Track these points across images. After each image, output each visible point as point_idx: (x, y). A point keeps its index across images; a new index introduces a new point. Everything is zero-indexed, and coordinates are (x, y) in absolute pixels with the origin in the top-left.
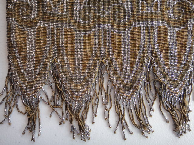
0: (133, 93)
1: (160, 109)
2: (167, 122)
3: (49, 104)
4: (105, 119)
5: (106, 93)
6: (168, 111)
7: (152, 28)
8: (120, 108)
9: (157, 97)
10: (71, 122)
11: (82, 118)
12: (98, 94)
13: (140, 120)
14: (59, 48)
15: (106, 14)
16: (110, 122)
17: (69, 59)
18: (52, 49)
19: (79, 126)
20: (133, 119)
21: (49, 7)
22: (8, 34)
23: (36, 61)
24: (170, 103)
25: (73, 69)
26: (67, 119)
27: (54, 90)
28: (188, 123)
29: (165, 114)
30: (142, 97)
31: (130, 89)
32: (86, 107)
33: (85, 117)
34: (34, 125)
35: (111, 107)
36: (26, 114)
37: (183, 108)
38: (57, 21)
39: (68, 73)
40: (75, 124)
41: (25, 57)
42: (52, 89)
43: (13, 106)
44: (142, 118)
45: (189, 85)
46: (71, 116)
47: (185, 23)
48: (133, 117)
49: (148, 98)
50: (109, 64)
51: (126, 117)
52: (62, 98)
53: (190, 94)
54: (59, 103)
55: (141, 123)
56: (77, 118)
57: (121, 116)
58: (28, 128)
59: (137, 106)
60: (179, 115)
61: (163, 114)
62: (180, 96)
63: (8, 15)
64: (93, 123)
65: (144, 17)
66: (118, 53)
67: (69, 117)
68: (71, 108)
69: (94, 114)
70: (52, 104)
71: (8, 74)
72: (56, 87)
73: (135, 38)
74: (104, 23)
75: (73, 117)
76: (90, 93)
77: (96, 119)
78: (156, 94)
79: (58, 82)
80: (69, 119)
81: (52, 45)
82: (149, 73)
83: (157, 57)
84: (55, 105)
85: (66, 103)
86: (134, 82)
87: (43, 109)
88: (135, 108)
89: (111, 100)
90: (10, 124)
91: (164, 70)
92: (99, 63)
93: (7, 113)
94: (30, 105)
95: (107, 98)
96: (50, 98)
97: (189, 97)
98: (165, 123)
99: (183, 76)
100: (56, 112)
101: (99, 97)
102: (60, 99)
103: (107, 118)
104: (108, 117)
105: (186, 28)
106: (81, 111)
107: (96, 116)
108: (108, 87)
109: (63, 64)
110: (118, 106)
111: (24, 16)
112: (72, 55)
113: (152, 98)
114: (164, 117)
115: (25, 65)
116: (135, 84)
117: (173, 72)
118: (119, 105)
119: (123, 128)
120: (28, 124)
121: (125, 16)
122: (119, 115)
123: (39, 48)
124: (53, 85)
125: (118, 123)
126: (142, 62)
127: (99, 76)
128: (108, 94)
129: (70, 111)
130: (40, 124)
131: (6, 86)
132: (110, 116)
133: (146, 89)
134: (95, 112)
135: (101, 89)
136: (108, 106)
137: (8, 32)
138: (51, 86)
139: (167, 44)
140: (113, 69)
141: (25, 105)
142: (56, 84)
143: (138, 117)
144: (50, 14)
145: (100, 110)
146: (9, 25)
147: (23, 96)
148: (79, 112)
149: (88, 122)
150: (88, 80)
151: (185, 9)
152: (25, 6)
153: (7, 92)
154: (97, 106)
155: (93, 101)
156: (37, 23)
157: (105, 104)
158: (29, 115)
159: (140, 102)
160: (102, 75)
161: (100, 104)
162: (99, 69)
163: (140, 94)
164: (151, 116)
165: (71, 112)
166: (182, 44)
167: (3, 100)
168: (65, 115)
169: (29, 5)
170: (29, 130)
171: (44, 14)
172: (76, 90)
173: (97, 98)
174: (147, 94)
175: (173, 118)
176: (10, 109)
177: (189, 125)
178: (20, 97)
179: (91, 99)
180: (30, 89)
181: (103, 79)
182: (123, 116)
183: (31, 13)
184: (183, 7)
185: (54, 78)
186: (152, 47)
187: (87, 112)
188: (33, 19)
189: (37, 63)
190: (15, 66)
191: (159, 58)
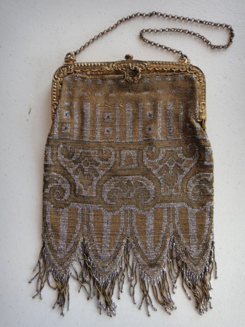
0: (157, 271)
1: (183, 287)
2: (190, 299)
3: (78, 280)
4: (131, 295)
5: (132, 270)
6: (190, 288)
7: (174, 209)
8: (144, 284)
9: (180, 275)
10: (98, 298)
11: (109, 294)
12: (124, 271)
13: (164, 297)
14: (89, 227)
15: (132, 195)
16: (135, 299)
17: (98, 238)
18: (82, 228)
19: (106, 302)
20: (157, 296)
21: (80, 190)
22: (43, 216)
23: (68, 239)
24: (192, 280)
25: (101, 247)
26: (94, 295)
27: (83, 266)
28: (210, 300)
29: (188, 291)
30: (166, 274)
31: (154, 267)
32: (113, 283)
33: (111, 294)
34: (64, 300)
35: (136, 284)
36: (57, 290)
37: (204, 286)
38: (87, 203)
39: (97, 251)
40: (102, 300)
41: (57, 236)
42: (81, 266)
43: (45, 281)
44: (165, 295)
45: (210, 263)
46: (98, 292)
47: (203, 205)
48: (157, 294)
49: (171, 274)
50: (134, 243)
51: (151, 293)
52: (90, 274)
53: (211, 272)
54: (87, 279)
55: (164, 300)
56: (104, 294)
57: (145, 292)
58: (58, 303)
59: (161, 283)
60: (201, 293)
61: (185, 291)
62: (201, 275)
63: (44, 198)
64: (119, 298)
65: (166, 198)
66: (143, 232)
67: (96, 293)
68: (98, 284)
69: (120, 290)
70: (81, 279)
71: (42, 250)
72: (85, 263)
73: (158, 219)
74: (130, 204)
75: (100, 293)
76: (116, 270)
77: (121, 295)
78: (178, 272)
79: (87, 259)
80: (96, 295)
81: (82, 224)
82: (172, 250)
83: (179, 236)
84: (84, 281)
85: (94, 279)
86: (158, 259)
87: (73, 284)
88: (159, 284)
89: (136, 277)
90: (41, 298)
91: (186, 248)
92: (125, 241)
93: (39, 288)
94: (61, 281)
95: (132, 275)
96: (78, 274)
97: (210, 274)
98: (187, 300)
99: (203, 255)
100: (84, 287)
101: (125, 273)
102: (89, 274)
103: (132, 295)
104: (134, 294)
105: (205, 210)
106: (108, 287)
107: (122, 292)
108: (133, 264)
109: (92, 242)
110: (142, 282)
111: (58, 198)
112: (100, 233)
113: (175, 275)
114: (187, 295)
115: (57, 243)
116: (159, 262)
117: (194, 250)
118: (144, 281)
119: (147, 304)
120: (58, 299)
121: (149, 198)
122: (143, 292)
123: (70, 227)
124: (82, 262)
125: (143, 299)
126: (164, 241)
127: (125, 253)
128: (134, 271)
129: (97, 287)
130: (69, 300)
131: (39, 262)
132: (135, 293)
133: (169, 266)
134: (121, 288)
135: (126, 265)
136: (133, 283)
137: (43, 213)
138: (80, 263)
139: (187, 224)
140: (138, 248)
141: (56, 281)
142: (85, 261)
143: (162, 294)
144: (81, 196)
145: (125, 286)
146: (44, 207)
147: (54, 272)
148: (106, 288)
149: (114, 298)
150: (115, 258)
151: (204, 192)
152: (59, 190)
153: (40, 268)
154: (123, 283)
155: (120, 277)
156: (69, 204)
157: (130, 281)
158: (59, 290)
159: (164, 279)
160: (128, 252)
161: (125, 281)
162: (125, 247)
163: (163, 272)
164: (174, 293)
165: (99, 288)
166: (201, 225)
167: (36, 275)
168: (92, 290)
169: (62, 189)
170: (59, 305)
171: (76, 196)
172: (103, 267)
173: (123, 275)
174: (170, 271)
175: (195, 296)
176: (42, 283)
177: (210, 303)
178: (51, 273)
179: (118, 275)
180: (61, 265)
181: (129, 256)
182: (148, 292)
183: (64, 195)
184: (201, 190)
185: (83, 255)
186: (174, 227)
187: (114, 288)
188: (66, 200)
189: (68, 241)
190: (48, 244)
191: (180, 238)
